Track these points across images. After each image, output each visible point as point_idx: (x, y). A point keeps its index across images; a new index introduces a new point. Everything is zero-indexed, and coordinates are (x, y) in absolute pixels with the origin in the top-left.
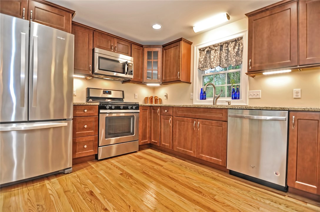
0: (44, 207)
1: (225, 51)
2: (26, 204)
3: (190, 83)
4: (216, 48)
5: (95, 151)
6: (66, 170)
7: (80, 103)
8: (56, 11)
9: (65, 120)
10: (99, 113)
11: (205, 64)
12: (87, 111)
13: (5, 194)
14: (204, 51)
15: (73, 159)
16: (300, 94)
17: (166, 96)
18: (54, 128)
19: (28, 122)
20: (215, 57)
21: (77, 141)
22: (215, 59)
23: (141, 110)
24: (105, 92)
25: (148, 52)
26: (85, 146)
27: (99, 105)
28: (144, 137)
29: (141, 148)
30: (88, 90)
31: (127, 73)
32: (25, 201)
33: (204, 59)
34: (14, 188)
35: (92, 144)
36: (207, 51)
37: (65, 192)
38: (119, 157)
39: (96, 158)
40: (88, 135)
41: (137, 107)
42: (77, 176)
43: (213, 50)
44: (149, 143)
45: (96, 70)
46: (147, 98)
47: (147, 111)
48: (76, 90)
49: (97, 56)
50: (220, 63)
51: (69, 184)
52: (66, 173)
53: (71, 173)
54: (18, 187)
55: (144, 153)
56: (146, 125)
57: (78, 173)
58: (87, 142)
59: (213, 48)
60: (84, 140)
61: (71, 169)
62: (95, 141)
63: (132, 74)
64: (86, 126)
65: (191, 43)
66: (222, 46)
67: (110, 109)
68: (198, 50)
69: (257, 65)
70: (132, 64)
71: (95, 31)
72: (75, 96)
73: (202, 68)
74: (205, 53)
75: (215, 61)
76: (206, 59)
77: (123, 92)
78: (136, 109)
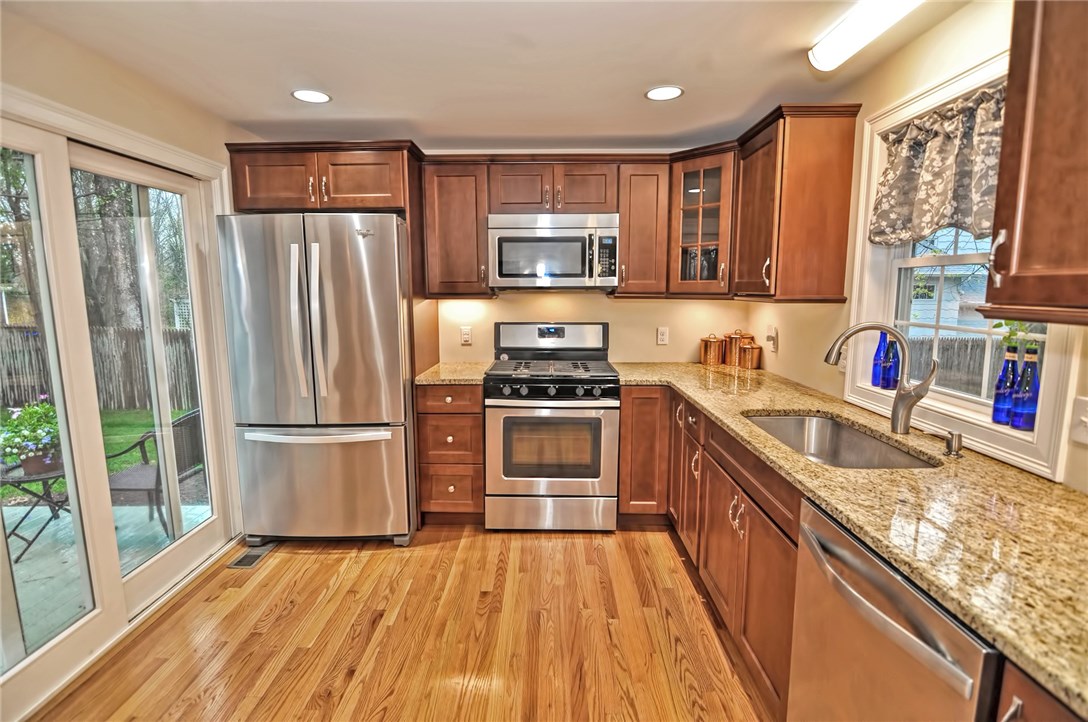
0: (295, 609)
1: (981, 142)
2: (284, 591)
3: (843, 300)
4: (946, 124)
5: (476, 505)
8: (371, 157)
9: (387, 425)
10: (484, 406)
11: (905, 210)
12: (452, 401)
14: (899, 141)
17: (774, 339)
19: (318, 425)
20: (938, 174)
21: (432, 474)
22: (939, 188)
23: (629, 399)
24: (544, 332)
25: (686, 176)
26: (451, 489)
27: (483, 385)
28: (643, 489)
29: (628, 523)
30: (498, 327)
32: (289, 584)
33: (894, 186)
35: (468, 483)
36: (911, 140)
37: (350, 592)
39: (478, 521)
40: (456, 461)
41: (611, 389)
43: (936, 134)
45: (494, 281)
47: (654, 404)
48: (471, 330)
49: (493, 238)
50: (956, 211)
52: (396, 543)
53: (407, 546)
56: (651, 449)
57: (418, 551)
58: (454, 479)
59: (936, 127)
60: (448, 472)
61: (408, 537)
62: (476, 478)
63: (613, 274)
64: (450, 439)
66: (970, 113)
67: (516, 394)
68: (878, 140)
69: (1039, 269)
70: (614, 239)
71: (492, 161)
72: (470, 345)
73: (882, 233)
74: (904, 151)
75: (934, 200)
76: (907, 182)
77: (606, 326)
78: (605, 394)
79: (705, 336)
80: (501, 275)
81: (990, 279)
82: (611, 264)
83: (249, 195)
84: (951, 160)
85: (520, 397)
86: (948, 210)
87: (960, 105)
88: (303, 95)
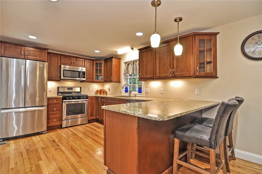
0: (32, 145)
1: (135, 65)
2: (24, 144)
3: (120, 82)
5: (60, 123)
6: (43, 132)
7: (51, 97)
8: (39, 50)
9: (43, 106)
10: (62, 102)
11: (127, 71)
12: (56, 101)
13: (14, 141)
14: (126, 64)
15: (47, 127)
16: (163, 92)
17: (109, 89)
18: (38, 110)
19: (25, 107)
20: (131, 68)
21: (50, 117)
22: (131, 69)
23: (90, 99)
24: (68, 89)
25: (96, 63)
26: (55, 120)
27: (62, 98)
28: (92, 115)
29: (89, 122)
30: (58, 88)
31: (81, 77)
32: (23, 143)
33: (126, 69)
34: (18, 139)
35: (58, 119)
36: (127, 64)
37: (42, 140)
38: (75, 127)
39: (61, 127)
40: (56, 114)
41: (87, 97)
42: (49, 135)
44: (95, 118)
45: (62, 78)
46: (98, 91)
47: (94, 100)
48: (51, 89)
49: (62, 69)
50: (133, 72)
51: (44, 137)
53: (46, 133)
54: (19, 139)
55: (91, 125)
56: (93, 108)
57: (50, 134)
58: (56, 118)
59: (130, 63)
60: (54, 117)
61: (46, 131)
62: (60, 117)
63: (85, 78)
64: (55, 109)
65: (120, 59)
67: (69, 99)
68: (124, 63)
69: (142, 77)
70: (85, 72)
71: (61, 55)
72: (51, 92)
73: (125, 74)
74: (127, 65)
75: (131, 71)
76: (127, 69)
77: (81, 88)
78: (86, 98)
79: (97, 90)
80: (64, 76)
81: (139, 78)
82: (84, 76)
83: (3, 53)
84: (132, 67)
85: (71, 99)
86: (132, 72)
87: (133, 61)
88: (30, 37)
